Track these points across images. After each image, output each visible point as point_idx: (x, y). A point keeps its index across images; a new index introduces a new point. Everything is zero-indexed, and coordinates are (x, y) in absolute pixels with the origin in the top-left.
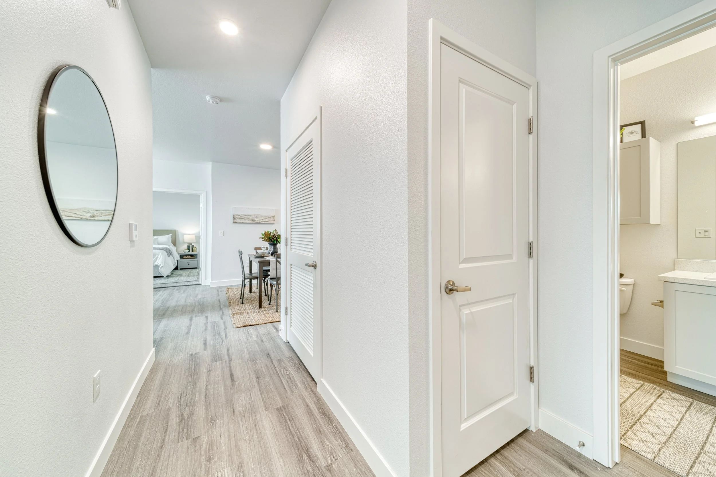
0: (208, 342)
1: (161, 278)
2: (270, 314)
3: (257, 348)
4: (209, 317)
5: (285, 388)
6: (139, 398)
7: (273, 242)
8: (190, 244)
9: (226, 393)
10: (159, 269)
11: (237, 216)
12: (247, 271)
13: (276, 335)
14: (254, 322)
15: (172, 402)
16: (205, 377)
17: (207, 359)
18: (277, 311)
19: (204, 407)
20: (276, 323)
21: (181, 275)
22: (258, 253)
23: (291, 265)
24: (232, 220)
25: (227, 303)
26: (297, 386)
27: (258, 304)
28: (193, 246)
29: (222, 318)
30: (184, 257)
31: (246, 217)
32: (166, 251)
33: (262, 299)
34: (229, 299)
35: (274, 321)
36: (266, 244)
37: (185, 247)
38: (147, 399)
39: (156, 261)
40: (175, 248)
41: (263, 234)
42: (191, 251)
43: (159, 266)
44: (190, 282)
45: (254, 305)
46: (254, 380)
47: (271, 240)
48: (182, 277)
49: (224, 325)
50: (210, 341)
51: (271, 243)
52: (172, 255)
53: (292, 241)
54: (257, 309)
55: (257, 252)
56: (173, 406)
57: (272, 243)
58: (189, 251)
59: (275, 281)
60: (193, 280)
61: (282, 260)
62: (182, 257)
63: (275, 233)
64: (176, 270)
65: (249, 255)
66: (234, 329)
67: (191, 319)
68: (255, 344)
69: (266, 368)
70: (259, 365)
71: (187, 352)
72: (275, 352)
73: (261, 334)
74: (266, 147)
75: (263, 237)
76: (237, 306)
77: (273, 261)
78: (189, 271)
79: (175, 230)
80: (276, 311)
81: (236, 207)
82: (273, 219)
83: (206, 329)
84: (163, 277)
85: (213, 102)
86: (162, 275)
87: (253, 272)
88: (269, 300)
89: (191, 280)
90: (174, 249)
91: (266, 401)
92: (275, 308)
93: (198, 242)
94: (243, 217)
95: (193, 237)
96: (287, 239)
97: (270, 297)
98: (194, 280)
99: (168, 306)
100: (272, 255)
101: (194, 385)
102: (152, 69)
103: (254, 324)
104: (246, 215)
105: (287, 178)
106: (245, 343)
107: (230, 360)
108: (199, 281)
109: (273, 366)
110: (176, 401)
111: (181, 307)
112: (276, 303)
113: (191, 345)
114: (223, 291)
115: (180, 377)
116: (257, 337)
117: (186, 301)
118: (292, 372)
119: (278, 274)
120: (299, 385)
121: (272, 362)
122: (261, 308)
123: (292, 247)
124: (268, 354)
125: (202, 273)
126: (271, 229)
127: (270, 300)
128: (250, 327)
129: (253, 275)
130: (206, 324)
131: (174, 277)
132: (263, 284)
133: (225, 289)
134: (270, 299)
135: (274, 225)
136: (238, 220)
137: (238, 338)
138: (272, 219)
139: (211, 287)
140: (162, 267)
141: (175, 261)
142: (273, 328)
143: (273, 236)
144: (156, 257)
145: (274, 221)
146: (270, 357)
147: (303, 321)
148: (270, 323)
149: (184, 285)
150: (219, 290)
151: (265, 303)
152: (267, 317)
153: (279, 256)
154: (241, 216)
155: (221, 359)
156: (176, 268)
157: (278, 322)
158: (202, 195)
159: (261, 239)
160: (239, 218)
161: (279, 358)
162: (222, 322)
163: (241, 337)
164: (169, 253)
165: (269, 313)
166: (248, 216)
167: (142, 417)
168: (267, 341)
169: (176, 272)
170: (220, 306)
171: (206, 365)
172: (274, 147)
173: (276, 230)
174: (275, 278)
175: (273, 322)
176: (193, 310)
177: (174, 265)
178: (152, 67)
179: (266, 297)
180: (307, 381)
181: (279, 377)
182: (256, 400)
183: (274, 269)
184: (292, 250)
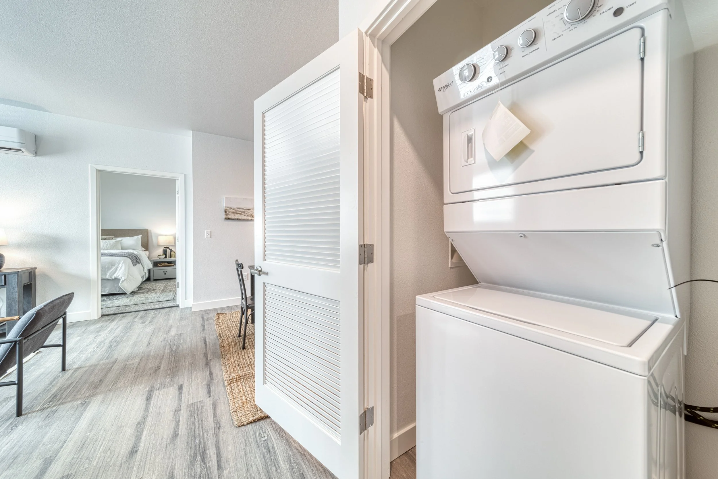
1: (123, 296)
4: (185, 389)
8: (167, 247)
10: (120, 283)
11: (230, 210)
21: (153, 290)
24: (223, 216)
25: (218, 347)
28: (171, 250)
29: (209, 392)
30: (159, 265)
32: (130, 258)
34: (220, 337)
37: (160, 251)
39: (115, 272)
40: (146, 252)
42: (168, 257)
43: (119, 279)
44: (163, 302)
48: (153, 293)
49: (215, 415)
52: (141, 263)
58: (166, 257)
60: (167, 299)
62: (156, 264)
64: (148, 283)
66: (234, 430)
78: (164, 283)
79: (147, 230)
81: (228, 197)
83: (175, 436)
84: (125, 294)
86: (124, 291)
89: (165, 299)
90: (143, 254)
93: (175, 246)
94: (238, 211)
95: (171, 239)
98: (170, 299)
99: (115, 357)
104: (242, 209)
108: (176, 302)
111: (137, 360)
114: (212, 319)
117: (149, 344)
125: (180, 291)
130: (177, 412)
131: (142, 293)
133: (213, 315)
136: (231, 216)
139: (193, 310)
140: (123, 281)
141: (145, 271)
144: (116, 266)
149: (153, 307)
150: (205, 318)
154: (236, 209)
156: (148, 279)
158: (179, 179)
160: (233, 213)
164: (136, 260)
166: (246, 210)
169: (147, 285)
170: (205, 355)
176: (157, 369)
177: (144, 276)
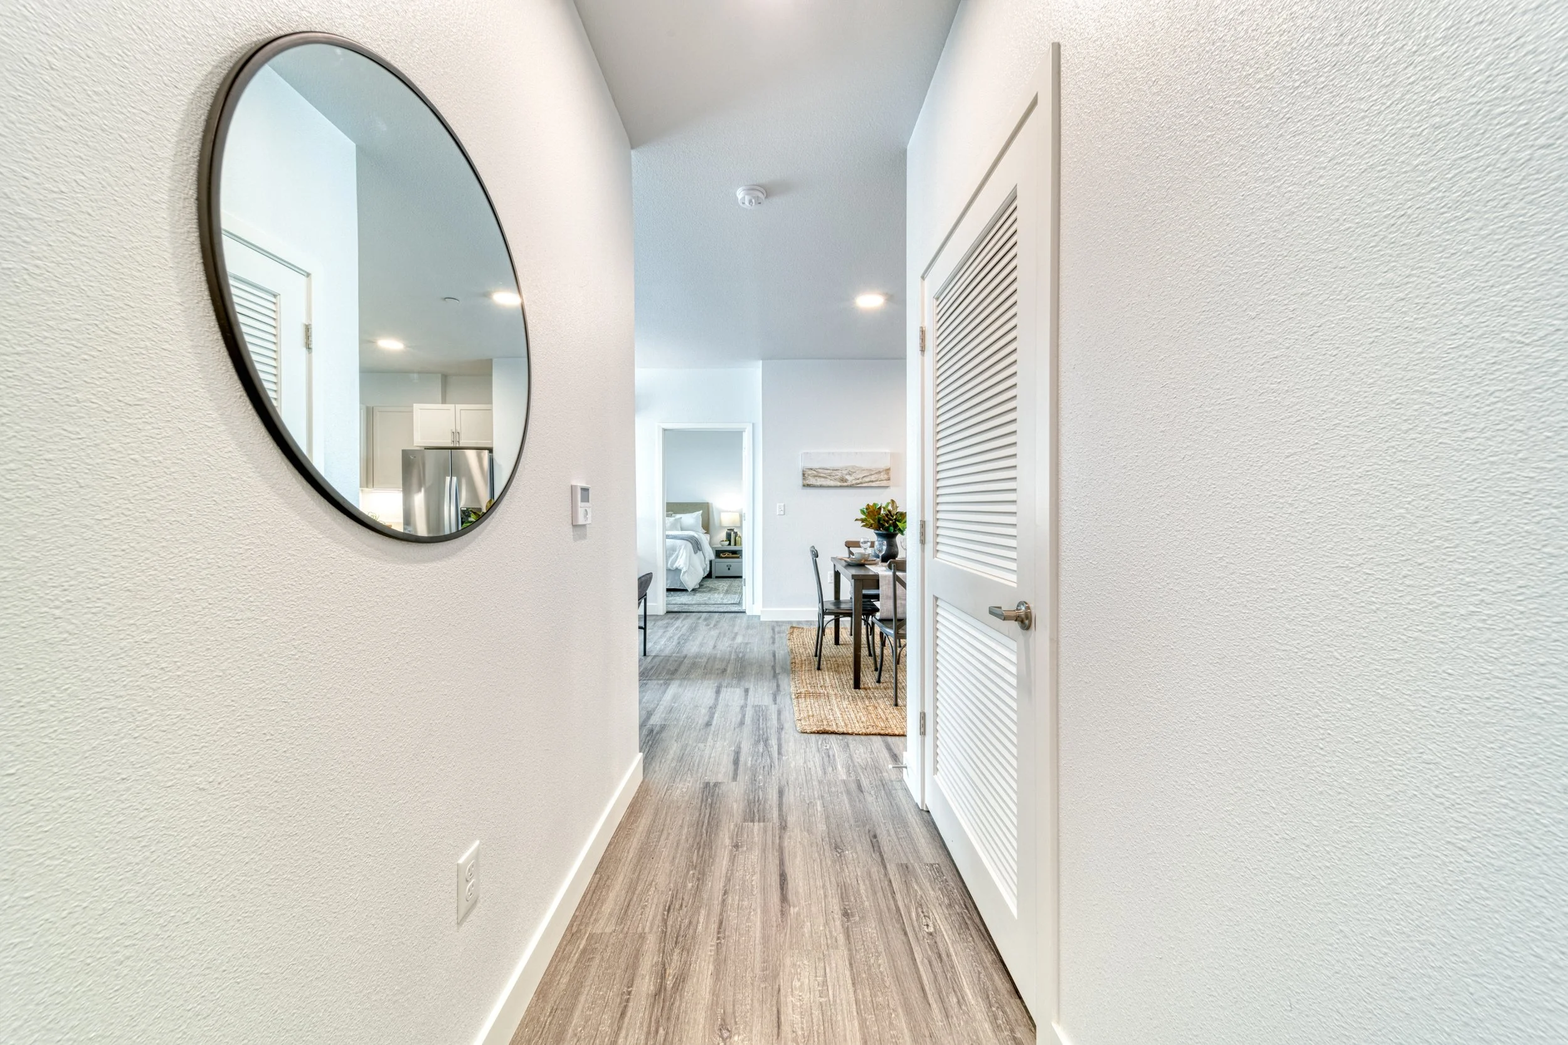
0: (742, 759)
2: (880, 710)
3: (848, 806)
4: (751, 693)
5: (923, 990)
6: (598, 876)
7: (887, 529)
8: (731, 530)
9: (766, 939)
10: (681, 576)
11: (810, 472)
12: (829, 596)
13: (893, 777)
14: (843, 724)
15: (650, 918)
16: (724, 863)
17: (735, 806)
18: (896, 705)
19: (711, 967)
20: (893, 738)
21: (716, 589)
22: (853, 554)
23: (936, 599)
24: (799, 481)
25: (789, 663)
26: (963, 998)
27: (852, 676)
28: (736, 534)
29: (775, 700)
30: (722, 555)
31: (830, 473)
32: (691, 543)
33: (862, 663)
34: (792, 652)
35: (889, 731)
36: (871, 535)
37: (723, 535)
38: (609, 886)
39: (677, 560)
40: (708, 536)
41: (863, 512)
42: (732, 544)
43: (680, 570)
44: (727, 606)
45: (844, 677)
46: (836, 916)
47: (883, 526)
48: (715, 592)
49: (779, 719)
50: (746, 759)
51: (882, 531)
52: (702, 550)
53: (939, 531)
54: (850, 691)
55: (851, 553)
56: (650, 932)
57: (884, 532)
58: (730, 544)
59: (891, 628)
60: (732, 602)
61: (911, 575)
62: (719, 554)
63: (890, 508)
64: (710, 580)
65: (833, 559)
66: (797, 735)
67: (718, 692)
68: (842, 793)
69: (867, 882)
70: (851, 868)
71: (699, 775)
72: (892, 832)
73: (856, 764)
74: (870, 301)
75: (864, 517)
76: (807, 674)
77: (886, 576)
78: (729, 581)
79: (707, 504)
80: (893, 702)
81: (807, 453)
82: (886, 476)
83: (742, 723)
84: (686, 590)
85: (750, 201)
86: (685, 587)
87: (842, 598)
88: (876, 670)
89: (730, 602)
90: (704, 539)
91: (866, 1019)
92: (892, 693)
93: (741, 527)
94: (822, 473)
95: (736, 517)
96: (923, 525)
97: (879, 660)
98: (735, 602)
99: (685, 652)
100: (884, 559)
101: (701, 879)
102: (633, 152)
103: (841, 730)
104: (828, 469)
105: (926, 353)
106: (820, 782)
107: (783, 827)
108: (742, 606)
109: (886, 883)
110: (659, 917)
111: (705, 660)
112: (893, 681)
113: (710, 758)
114: (784, 632)
115: (677, 846)
116: (848, 773)
117: (715, 647)
118: (944, 927)
119: (899, 610)
120: (970, 997)
121: (885, 867)
122: (859, 688)
123: (939, 547)
124: (875, 836)
125: (747, 590)
126: (881, 499)
127: (879, 669)
128: (833, 736)
129: (843, 606)
130: (743, 707)
131: (704, 592)
132: (863, 627)
133: (787, 628)
134: (879, 667)
135: (888, 490)
136: (812, 481)
137: (805, 762)
138: (883, 476)
139: (761, 620)
140: (685, 573)
141: (706, 563)
142: (885, 754)
143: (887, 515)
144: (678, 552)
145: (889, 479)
146: (879, 847)
147: (975, 778)
148: (880, 734)
149: (716, 610)
150: (776, 630)
151: (868, 677)
152: (873, 716)
153: (901, 566)
154: (818, 470)
155: (762, 819)
156: (709, 576)
157: (898, 735)
158: (746, 431)
159: (860, 524)
160: (815, 476)
161: (904, 861)
162: (773, 709)
163: (812, 763)
164: (697, 546)
165: (876, 705)
166: (833, 470)
167: (591, 936)
168: (873, 792)
169: (708, 582)
170: (774, 668)
171: (732, 827)
172: (890, 298)
173: (893, 501)
174: (892, 620)
175: (887, 735)
176: (724, 671)
177: (704, 570)
178: (632, 148)
179: (871, 661)
180: (996, 991)
181: (906, 934)
182: (838, 1001)
183: (888, 597)
184: (939, 555)
